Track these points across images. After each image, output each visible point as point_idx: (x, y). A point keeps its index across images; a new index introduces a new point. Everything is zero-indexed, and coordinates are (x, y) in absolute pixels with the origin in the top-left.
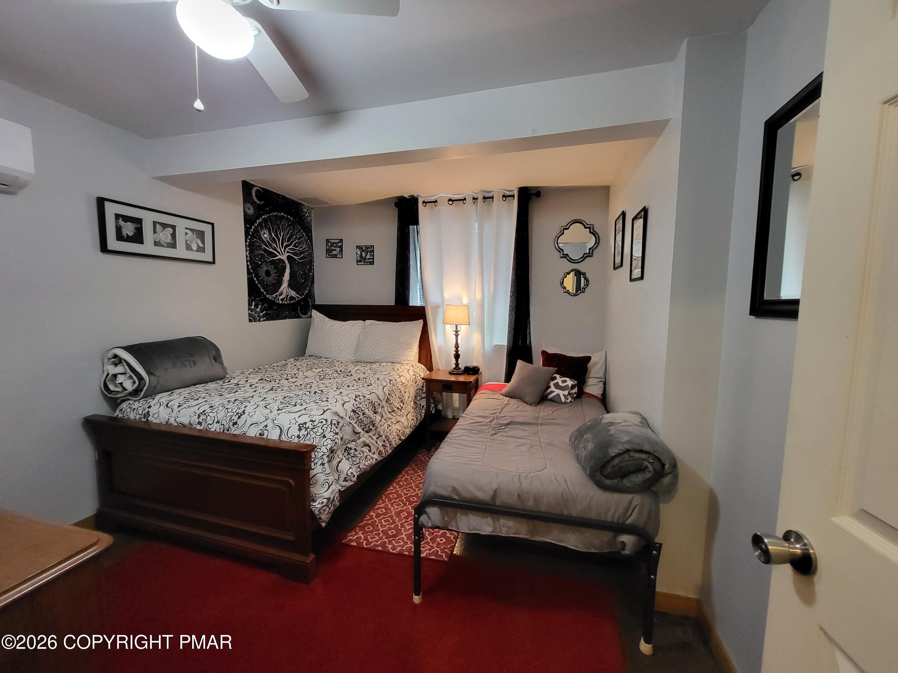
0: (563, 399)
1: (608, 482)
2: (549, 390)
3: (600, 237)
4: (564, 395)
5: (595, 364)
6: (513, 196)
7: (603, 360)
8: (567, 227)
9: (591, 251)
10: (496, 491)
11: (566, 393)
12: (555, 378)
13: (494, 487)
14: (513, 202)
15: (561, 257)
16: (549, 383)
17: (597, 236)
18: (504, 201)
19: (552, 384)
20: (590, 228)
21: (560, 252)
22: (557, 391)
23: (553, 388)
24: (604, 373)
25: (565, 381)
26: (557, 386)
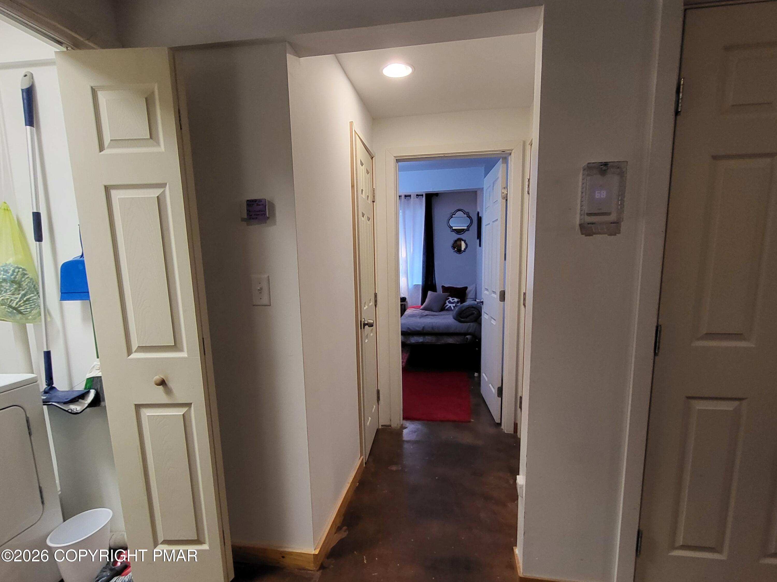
0: (453, 308)
1: (462, 319)
2: (446, 305)
3: (473, 218)
4: (453, 306)
5: (470, 291)
6: (422, 195)
7: (474, 289)
8: (454, 213)
9: (468, 228)
10: (424, 326)
11: (454, 305)
12: (449, 299)
13: (423, 326)
14: (423, 199)
15: (452, 231)
16: (446, 301)
17: (471, 219)
18: (417, 198)
19: (447, 302)
20: (467, 214)
21: (450, 228)
22: (450, 305)
23: (447, 304)
24: (475, 296)
25: (454, 299)
26: (450, 302)
